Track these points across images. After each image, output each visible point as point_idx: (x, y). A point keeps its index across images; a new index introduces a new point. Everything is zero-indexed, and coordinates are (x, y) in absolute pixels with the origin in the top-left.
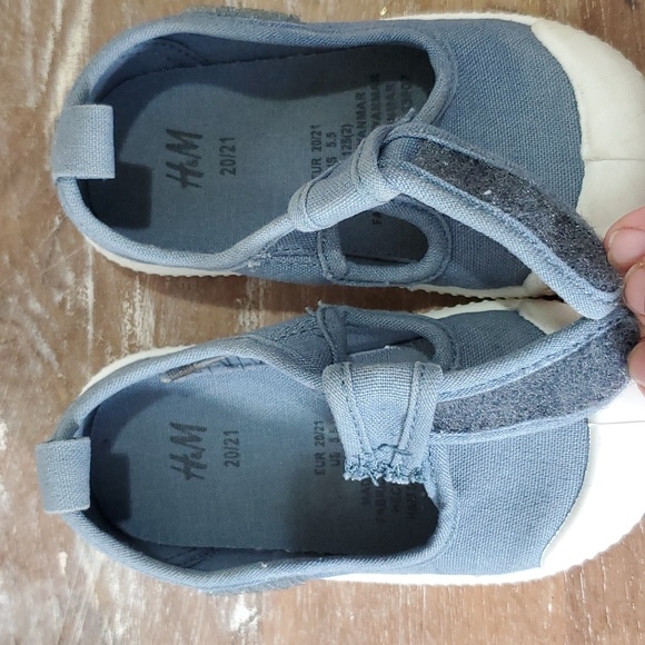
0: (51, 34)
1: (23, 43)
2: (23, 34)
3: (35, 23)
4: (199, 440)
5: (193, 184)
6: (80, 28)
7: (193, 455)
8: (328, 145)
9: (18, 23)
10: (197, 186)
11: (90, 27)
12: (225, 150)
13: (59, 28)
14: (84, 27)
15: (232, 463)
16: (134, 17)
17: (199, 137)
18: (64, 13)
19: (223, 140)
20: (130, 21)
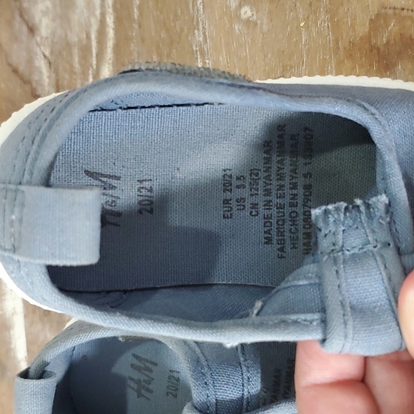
0: (90, 72)
1: (75, 79)
2: (75, 73)
3: (81, 65)
4: (151, 371)
5: (111, 223)
6: (107, 65)
7: (145, 381)
8: (238, 187)
9: (72, 66)
10: (116, 225)
11: (113, 64)
12: (143, 190)
13: (95, 67)
14: (109, 64)
15: (172, 394)
16: (138, 52)
17: (118, 178)
18: (97, 55)
19: (141, 181)
20: (136, 56)
